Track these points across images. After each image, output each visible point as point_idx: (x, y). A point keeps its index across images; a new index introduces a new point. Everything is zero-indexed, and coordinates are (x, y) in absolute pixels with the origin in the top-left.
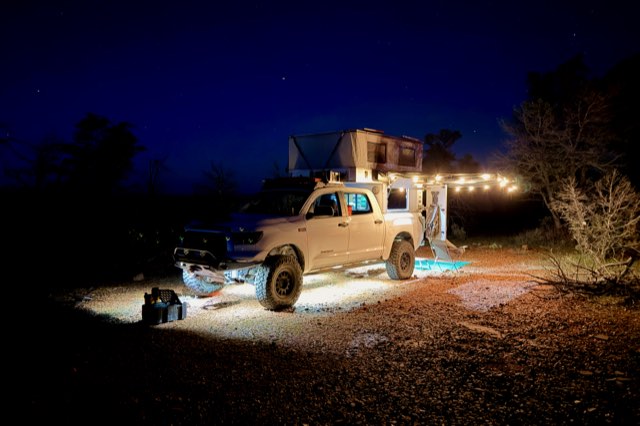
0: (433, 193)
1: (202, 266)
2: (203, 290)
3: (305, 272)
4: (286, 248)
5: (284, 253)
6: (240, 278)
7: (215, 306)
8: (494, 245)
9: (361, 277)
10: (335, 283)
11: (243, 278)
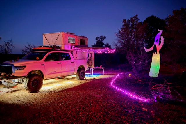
0: (91, 53)
1: (4, 78)
2: (9, 86)
3: (44, 79)
4: (37, 71)
5: (37, 73)
6: (19, 82)
7: (12, 91)
8: (112, 69)
9: (69, 79)
10: (59, 82)
11: (21, 82)
